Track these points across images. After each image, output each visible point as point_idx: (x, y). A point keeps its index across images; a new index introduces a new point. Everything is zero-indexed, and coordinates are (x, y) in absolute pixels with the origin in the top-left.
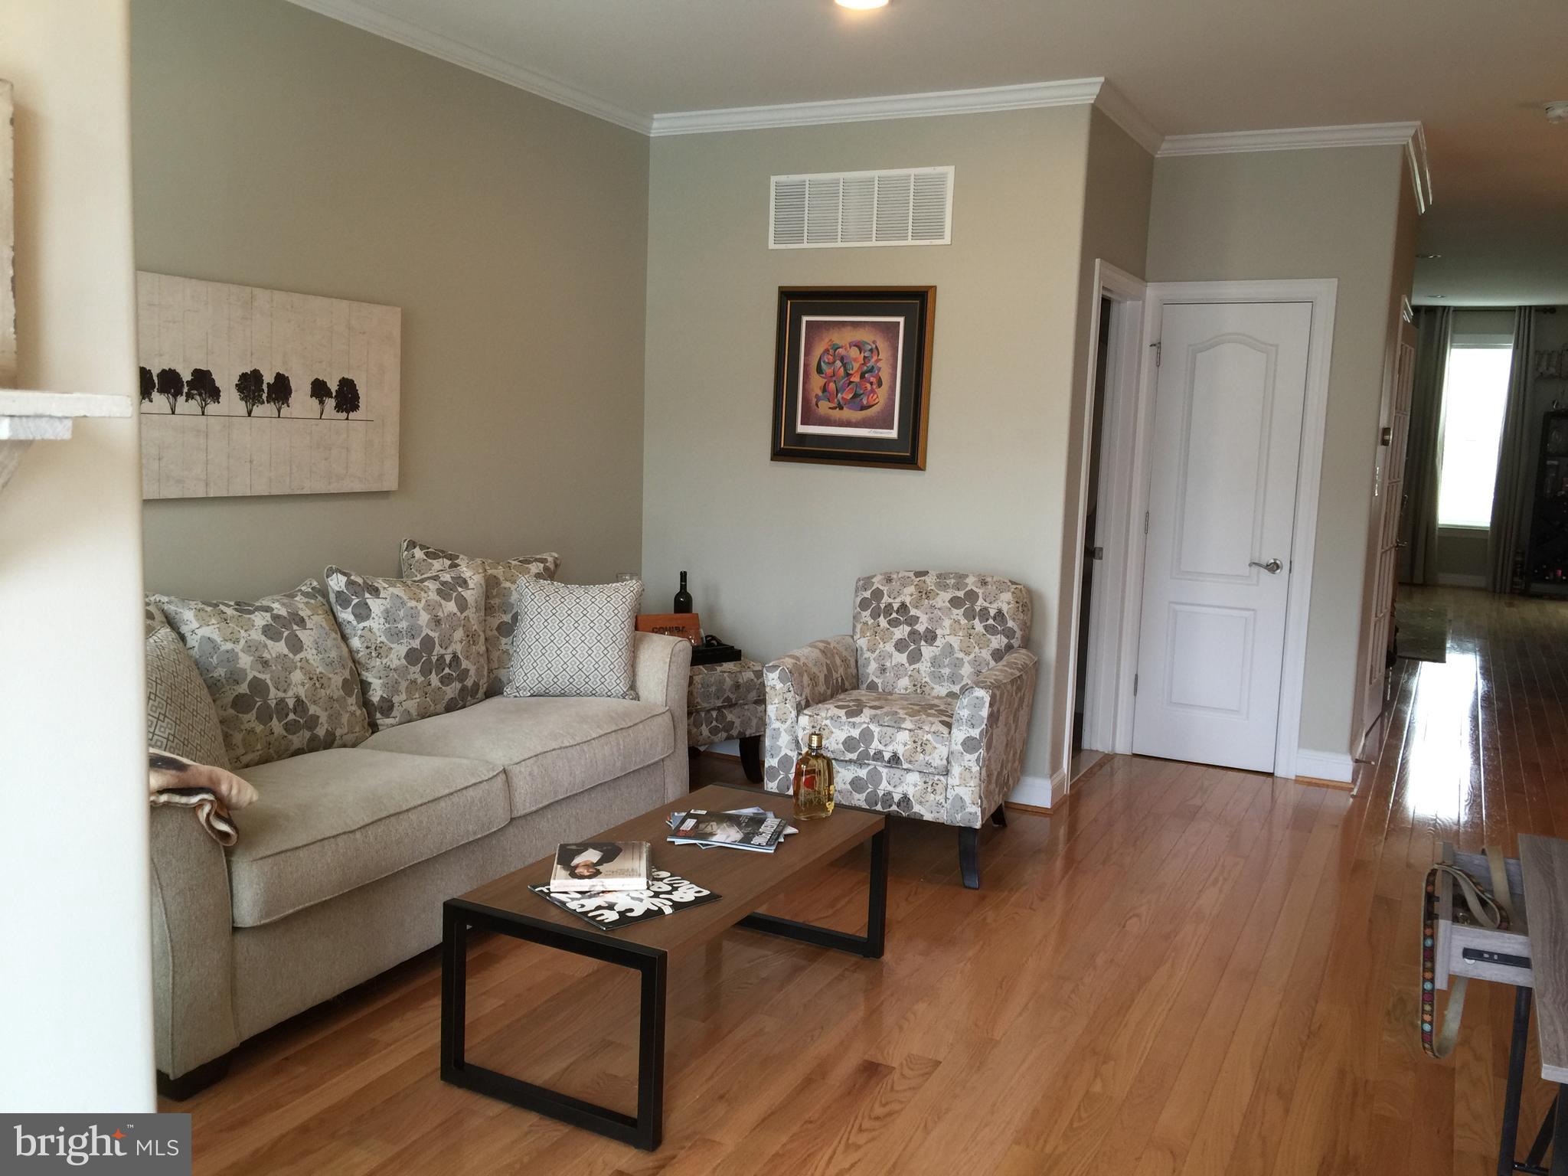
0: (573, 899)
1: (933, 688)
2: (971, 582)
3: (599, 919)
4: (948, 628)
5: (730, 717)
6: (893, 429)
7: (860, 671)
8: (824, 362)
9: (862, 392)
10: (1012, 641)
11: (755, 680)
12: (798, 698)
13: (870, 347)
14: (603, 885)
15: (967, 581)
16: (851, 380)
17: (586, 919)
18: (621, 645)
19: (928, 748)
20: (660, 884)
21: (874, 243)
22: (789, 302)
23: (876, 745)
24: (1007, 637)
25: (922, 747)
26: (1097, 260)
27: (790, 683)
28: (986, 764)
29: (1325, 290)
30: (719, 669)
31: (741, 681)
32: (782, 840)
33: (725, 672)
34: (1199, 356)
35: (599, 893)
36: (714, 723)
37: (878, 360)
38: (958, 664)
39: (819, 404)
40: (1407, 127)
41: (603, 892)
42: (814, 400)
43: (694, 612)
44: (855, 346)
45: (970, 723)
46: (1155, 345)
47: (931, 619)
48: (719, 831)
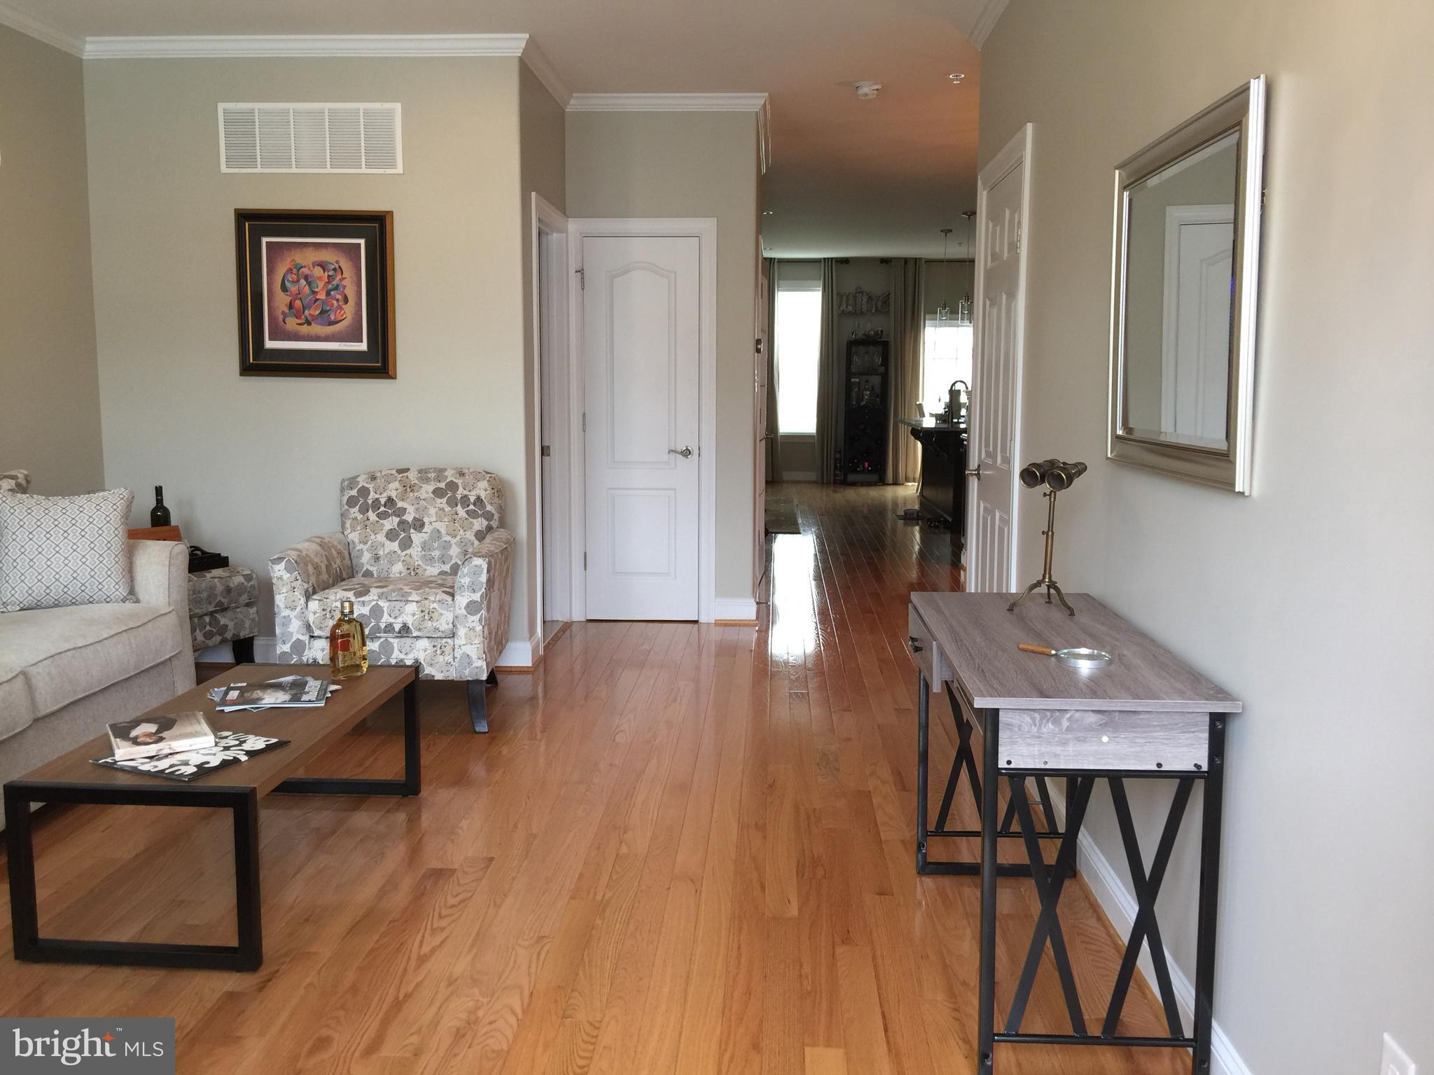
0: (143, 764)
1: (425, 570)
2: (450, 475)
3: (177, 773)
4: (434, 516)
5: (223, 621)
6: (362, 342)
7: (353, 563)
8: (288, 280)
9: (328, 308)
10: (491, 523)
11: (246, 583)
12: (306, 586)
13: (333, 267)
14: (170, 748)
15: (446, 474)
16: (317, 297)
17: (164, 775)
18: (116, 551)
19: (435, 615)
20: (226, 741)
21: (329, 170)
22: (247, 224)
23: (386, 619)
24: (487, 520)
25: (429, 615)
26: (532, 193)
27: (297, 572)
28: (487, 623)
29: (707, 227)
30: (208, 575)
31: (231, 585)
32: (330, 695)
33: (215, 578)
34: (614, 279)
35: (167, 756)
36: (208, 628)
37: (343, 279)
38: (447, 546)
39: (287, 320)
40: (760, 97)
41: (171, 754)
42: (281, 317)
43: (172, 524)
44: (317, 265)
45: (471, 589)
46: (579, 271)
47: (417, 509)
48: (265, 696)
